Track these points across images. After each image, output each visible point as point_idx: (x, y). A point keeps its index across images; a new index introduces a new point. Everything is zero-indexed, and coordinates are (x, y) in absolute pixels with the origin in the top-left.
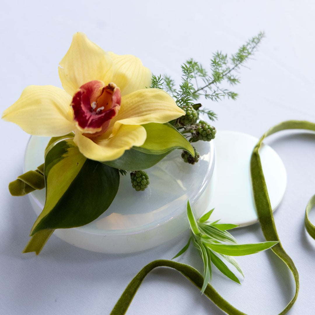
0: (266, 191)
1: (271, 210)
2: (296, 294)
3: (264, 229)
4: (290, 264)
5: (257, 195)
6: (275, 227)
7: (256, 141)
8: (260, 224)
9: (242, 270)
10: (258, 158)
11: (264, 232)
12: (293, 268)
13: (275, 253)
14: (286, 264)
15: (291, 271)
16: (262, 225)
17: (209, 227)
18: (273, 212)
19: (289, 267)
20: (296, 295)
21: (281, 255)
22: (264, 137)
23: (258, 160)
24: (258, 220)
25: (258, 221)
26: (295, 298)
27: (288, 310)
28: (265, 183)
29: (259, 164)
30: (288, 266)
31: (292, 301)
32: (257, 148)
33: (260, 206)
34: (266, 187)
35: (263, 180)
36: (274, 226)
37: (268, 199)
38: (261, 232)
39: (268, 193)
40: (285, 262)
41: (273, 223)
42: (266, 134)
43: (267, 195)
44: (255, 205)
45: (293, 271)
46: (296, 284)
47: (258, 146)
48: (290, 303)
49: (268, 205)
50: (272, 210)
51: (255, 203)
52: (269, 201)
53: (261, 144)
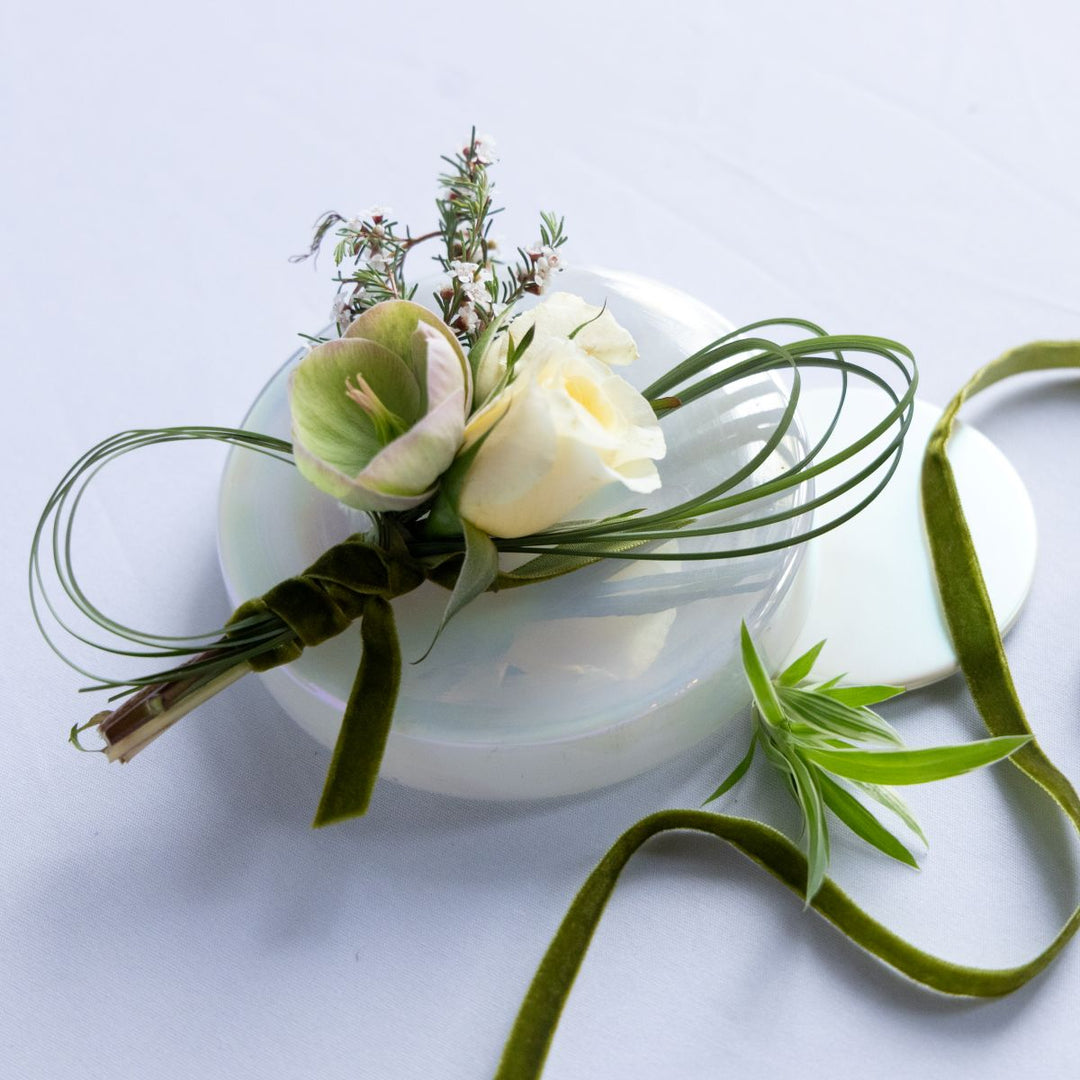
0: (977, 574)
1: (995, 633)
3: (979, 692)
4: (1066, 795)
5: (951, 589)
6: (1012, 684)
8: (964, 677)
9: (919, 824)
10: (946, 472)
11: (979, 702)
13: (1019, 766)
14: (1054, 797)
15: (1070, 818)
16: (971, 682)
17: (810, 698)
18: (1001, 637)
19: (1063, 808)
21: (1035, 770)
22: (958, 402)
23: (946, 476)
24: (957, 665)
25: (959, 669)
27: (1069, 939)
28: (972, 547)
29: (950, 490)
30: (1059, 803)
32: (939, 441)
33: (963, 622)
34: (977, 562)
35: (964, 541)
36: (1008, 681)
37: (986, 598)
38: (969, 700)
39: (983, 581)
40: (1050, 793)
41: (1005, 670)
42: (964, 394)
43: (982, 586)
44: (946, 621)
45: (1075, 819)
47: (941, 433)
48: (1075, 918)
49: (985, 616)
50: (997, 629)
51: (944, 614)
52: (988, 606)
53: (951, 424)
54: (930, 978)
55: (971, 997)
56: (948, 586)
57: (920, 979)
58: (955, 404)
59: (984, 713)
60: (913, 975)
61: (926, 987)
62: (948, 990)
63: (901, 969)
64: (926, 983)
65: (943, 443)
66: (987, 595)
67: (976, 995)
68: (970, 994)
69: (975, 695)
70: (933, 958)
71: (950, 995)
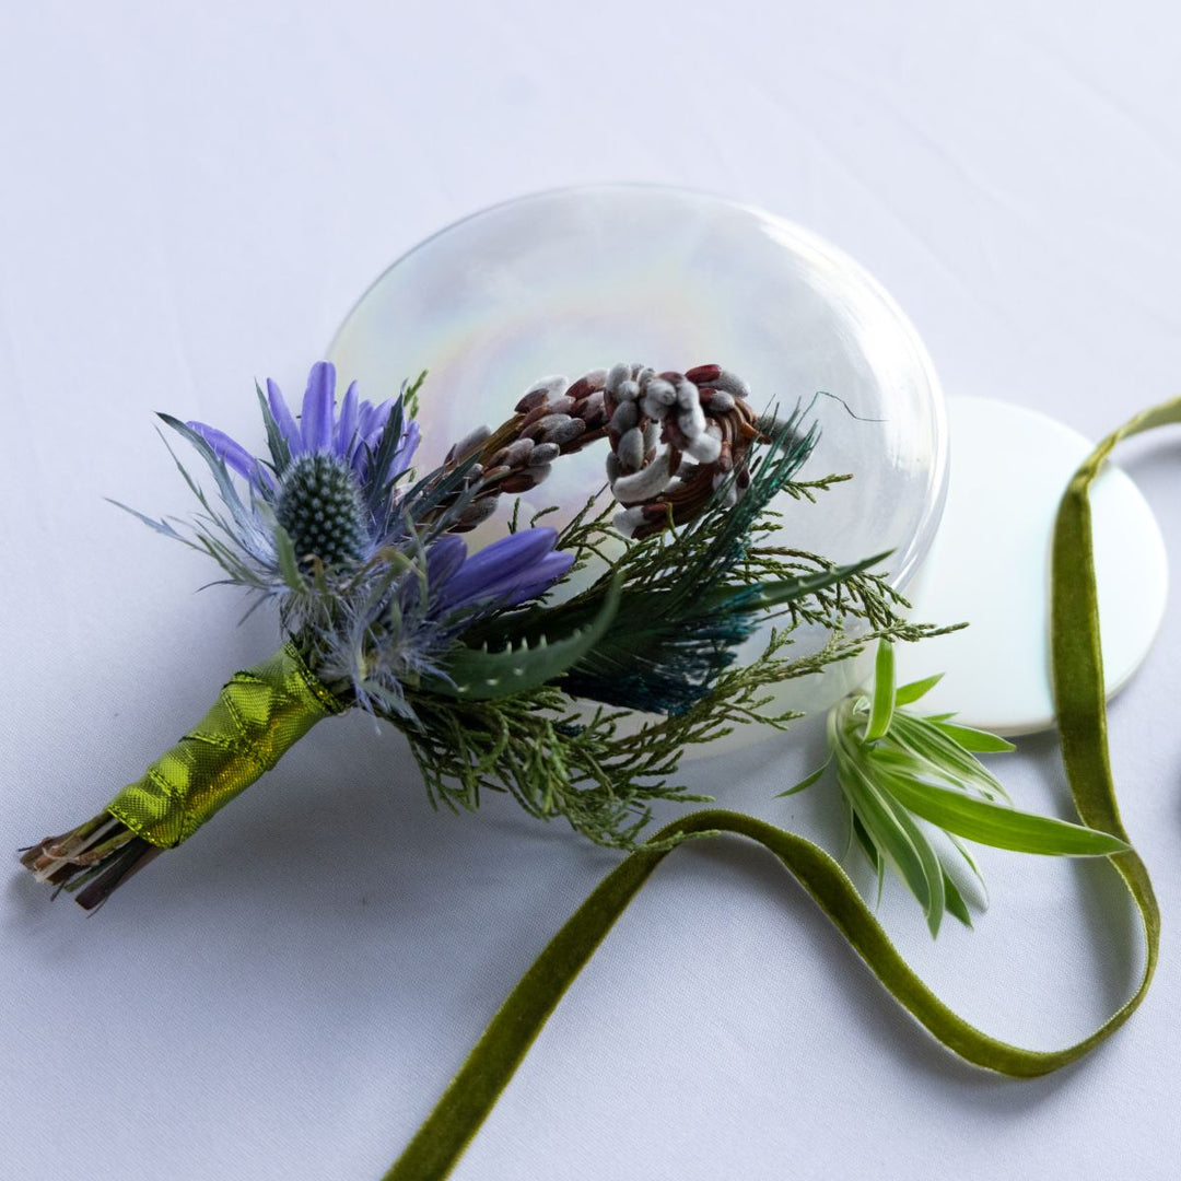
0: (1094, 629)
1: (1101, 696)
3: (1071, 754)
4: (1140, 882)
5: (1063, 640)
6: (1107, 752)
7: (1082, 450)
8: (1060, 736)
10: (1083, 514)
11: (1069, 765)
12: (1147, 900)
14: (1126, 882)
15: (1139, 907)
16: (1065, 741)
18: (1106, 701)
19: (1133, 895)
20: (1142, 990)
22: (1111, 441)
23: (1083, 517)
24: (1054, 720)
25: (1056, 725)
26: (1137, 997)
28: (1095, 600)
29: (1084, 536)
30: (1130, 889)
31: (1129, 1006)
32: (1084, 479)
33: (1070, 677)
34: (1097, 617)
35: (1089, 592)
36: (1104, 748)
37: (1098, 657)
38: (1059, 761)
39: (1099, 638)
40: (1123, 877)
41: (1103, 737)
42: (1122, 433)
43: (1097, 643)
44: (1052, 672)
45: (1143, 910)
46: (1150, 951)
47: (1087, 472)
49: (1094, 675)
50: (1103, 692)
51: (1051, 665)
52: (1099, 665)
53: (1100, 465)
54: (958, 1044)
55: (997, 1072)
56: (1062, 635)
58: (1109, 442)
59: (1072, 777)
62: (973, 1061)
63: (929, 1027)
64: (953, 1048)
65: (1088, 481)
66: (1100, 654)
67: (1002, 1071)
68: (996, 1069)
69: (1067, 756)
71: (974, 1065)
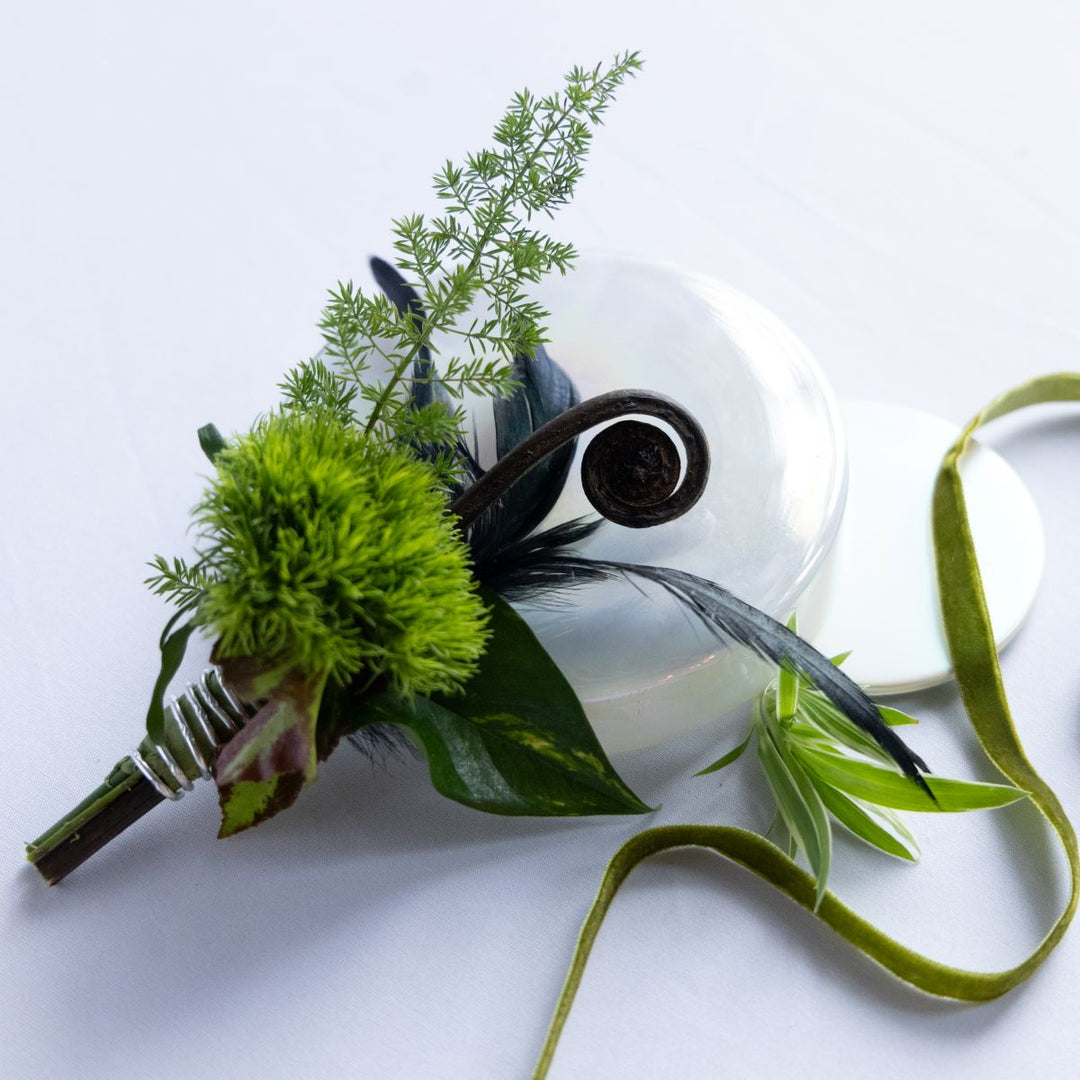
0: (977, 586)
1: (991, 645)
2: (1073, 896)
3: (971, 701)
4: (1050, 805)
5: (950, 599)
6: (1004, 696)
7: (952, 435)
8: (958, 686)
9: (912, 832)
10: (956, 486)
11: (970, 711)
12: (1060, 819)
13: (1005, 774)
14: (1038, 806)
15: (1053, 826)
16: (963, 689)
18: (997, 652)
19: (1046, 817)
20: (1072, 899)
21: (1021, 779)
22: (976, 422)
23: (956, 491)
24: (951, 672)
25: (953, 677)
26: (1070, 906)
27: (1054, 946)
28: (975, 560)
29: (958, 504)
30: (1042, 812)
31: (1065, 917)
32: (954, 455)
33: (960, 631)
34: (979, 574)
35: (968, 553)
36: (1000, 692)
37: (984, 610)
38: (961, 709)
39: (983, 593)
40: (1034, 802)
41: (998, 682)
42: (983, 415)
43: (981, 596)
44: (943, 629)
45: (1058, 828)
46: (1072, 864)
47: (956, 450)
48: (1060, 923)
49: (983, 628)
50: (994, 644)
51: (942, 623)
52: (986, 617)
53: (966, 442)
54: (915, 977)
55: (956, 1000)
56: (948, 595)
57: (905, 978)
58: (973, 423)
59: (975, 721)
60: (899, 974)
61: (911, 986)
62: (932, 991)
63: (887, 966)
64: (912, 982)
65: (955, 458)
66: (986, 606)
67: (961, 998)
68: (954, 996)
69: (967, 703)
70: (920, 957)
71: (934, 996)
